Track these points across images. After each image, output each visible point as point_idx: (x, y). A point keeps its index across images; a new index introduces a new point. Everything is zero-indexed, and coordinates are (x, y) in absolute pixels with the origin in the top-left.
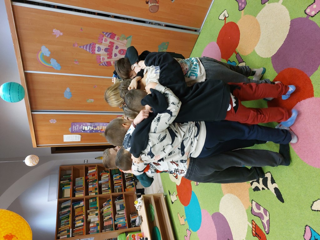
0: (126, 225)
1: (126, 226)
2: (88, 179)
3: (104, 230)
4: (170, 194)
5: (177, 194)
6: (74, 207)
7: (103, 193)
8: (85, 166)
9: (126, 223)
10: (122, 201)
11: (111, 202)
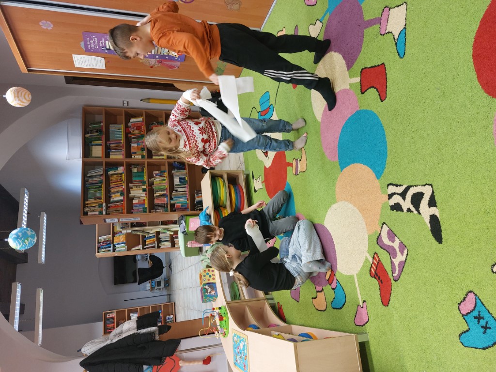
0: (188, 206)
1: (188, 208)
2: (130, 132)
3: (154, 210)
4: (253, 177)
5: (263, 180)
6: (109, 173)
7: (154, 157)
8: (125, 111)
9: (188, 204)
10: (184, 173)
11: (166, 174)
